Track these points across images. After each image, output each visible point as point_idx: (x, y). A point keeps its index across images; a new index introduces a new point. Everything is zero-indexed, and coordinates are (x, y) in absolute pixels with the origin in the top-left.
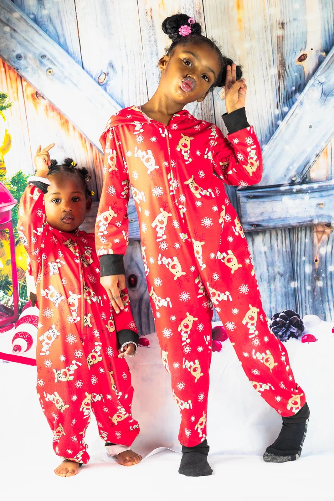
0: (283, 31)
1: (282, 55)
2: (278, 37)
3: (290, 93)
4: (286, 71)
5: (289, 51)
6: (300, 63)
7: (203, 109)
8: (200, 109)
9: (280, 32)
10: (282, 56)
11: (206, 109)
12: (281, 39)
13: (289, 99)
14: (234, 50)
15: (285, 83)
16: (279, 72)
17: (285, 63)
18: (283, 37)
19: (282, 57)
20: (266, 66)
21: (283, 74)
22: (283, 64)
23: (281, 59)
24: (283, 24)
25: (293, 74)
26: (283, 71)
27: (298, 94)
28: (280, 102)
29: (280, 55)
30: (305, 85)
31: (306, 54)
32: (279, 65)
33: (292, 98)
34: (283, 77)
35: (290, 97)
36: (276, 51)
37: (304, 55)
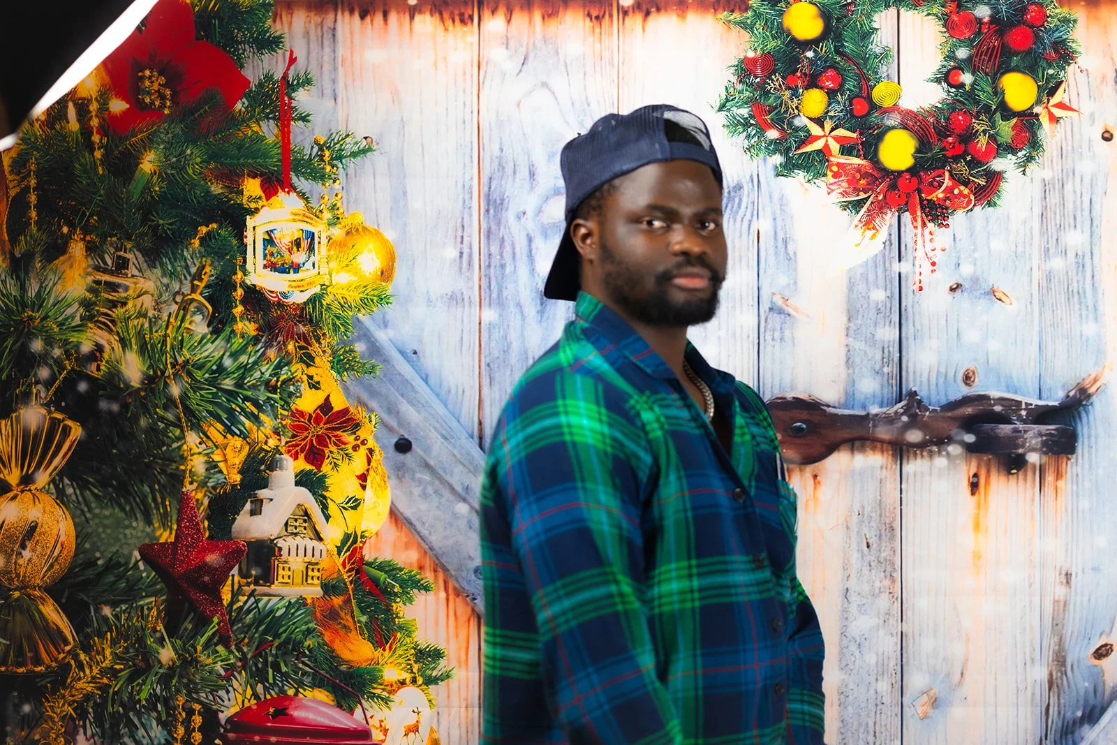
0: (1068, 591)
1: (1061, 640)
2: (1056, 602)
3: (1071, 723)
4: (1066, 676)
5: (1075, 634)
6: (1096, 662)
7: (877, 734)
8: (872, 733)
9: (1061, 592)
10: (1061, 642)
11: (884, 734)
12: (1061, 607)
13: (1066, 734)
14: (957, 616)
15: (1062, 701)
16: (1051, 675)
17: (1064, 658)
18: (1065, 603)
19: (1060, 645)
20: (1025, 660)
21: (1060, 682)
22: (1060, 660)
23: (1057, 648)
24: (1068, 575)
25: (1080, 683)
26: (1059, 674)
27: (1086, 727)
28: (1046, 739)
29: (1056, 639)
30: (1103, 710)
31: (1112, 645)
32: (1053, 661)
33: (1073, 733)
34: (1058, 686)
35: (1069, 731)
36: (1048, 631)
37: (1106, 645)
